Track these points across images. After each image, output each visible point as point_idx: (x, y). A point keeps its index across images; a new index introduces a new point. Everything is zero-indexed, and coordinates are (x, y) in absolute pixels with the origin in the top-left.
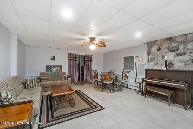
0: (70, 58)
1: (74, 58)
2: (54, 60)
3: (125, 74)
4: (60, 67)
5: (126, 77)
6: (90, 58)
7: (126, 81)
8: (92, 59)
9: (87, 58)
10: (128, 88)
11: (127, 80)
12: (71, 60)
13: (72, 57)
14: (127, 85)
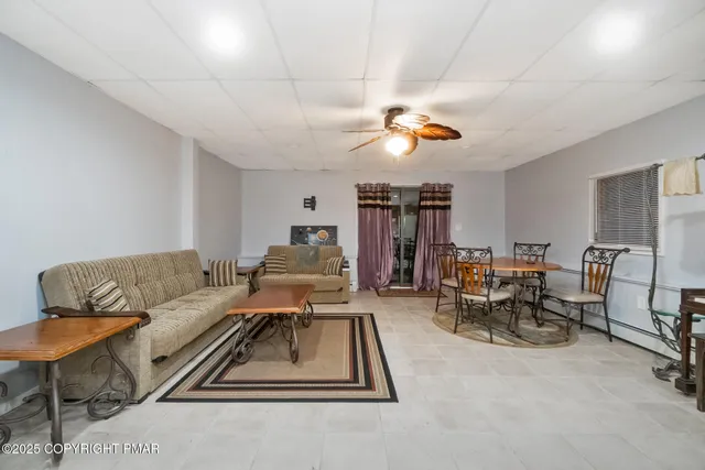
0: (365, 198)
1: (375, 199)
2: (313, 209)
3: (595, 266)
4: (333, 230)
5: (600, 280)
6: (440, 195)
7: (601, 299)
8: (449, 199)
9: (429, 195)
10: (610, 336)
11: (605, 296)
12: (366, 206)
13: (371, 194)
14: (607, 320)
